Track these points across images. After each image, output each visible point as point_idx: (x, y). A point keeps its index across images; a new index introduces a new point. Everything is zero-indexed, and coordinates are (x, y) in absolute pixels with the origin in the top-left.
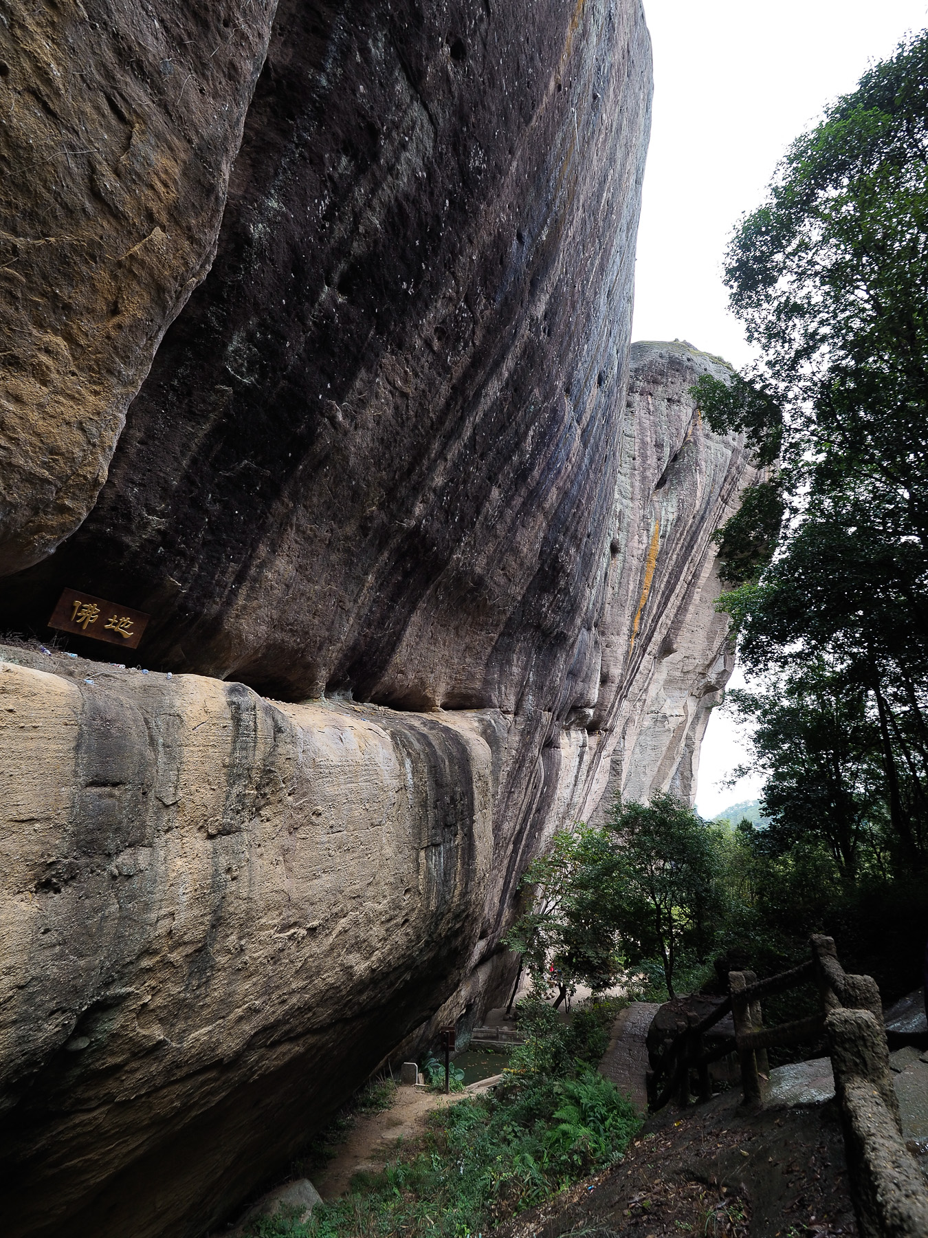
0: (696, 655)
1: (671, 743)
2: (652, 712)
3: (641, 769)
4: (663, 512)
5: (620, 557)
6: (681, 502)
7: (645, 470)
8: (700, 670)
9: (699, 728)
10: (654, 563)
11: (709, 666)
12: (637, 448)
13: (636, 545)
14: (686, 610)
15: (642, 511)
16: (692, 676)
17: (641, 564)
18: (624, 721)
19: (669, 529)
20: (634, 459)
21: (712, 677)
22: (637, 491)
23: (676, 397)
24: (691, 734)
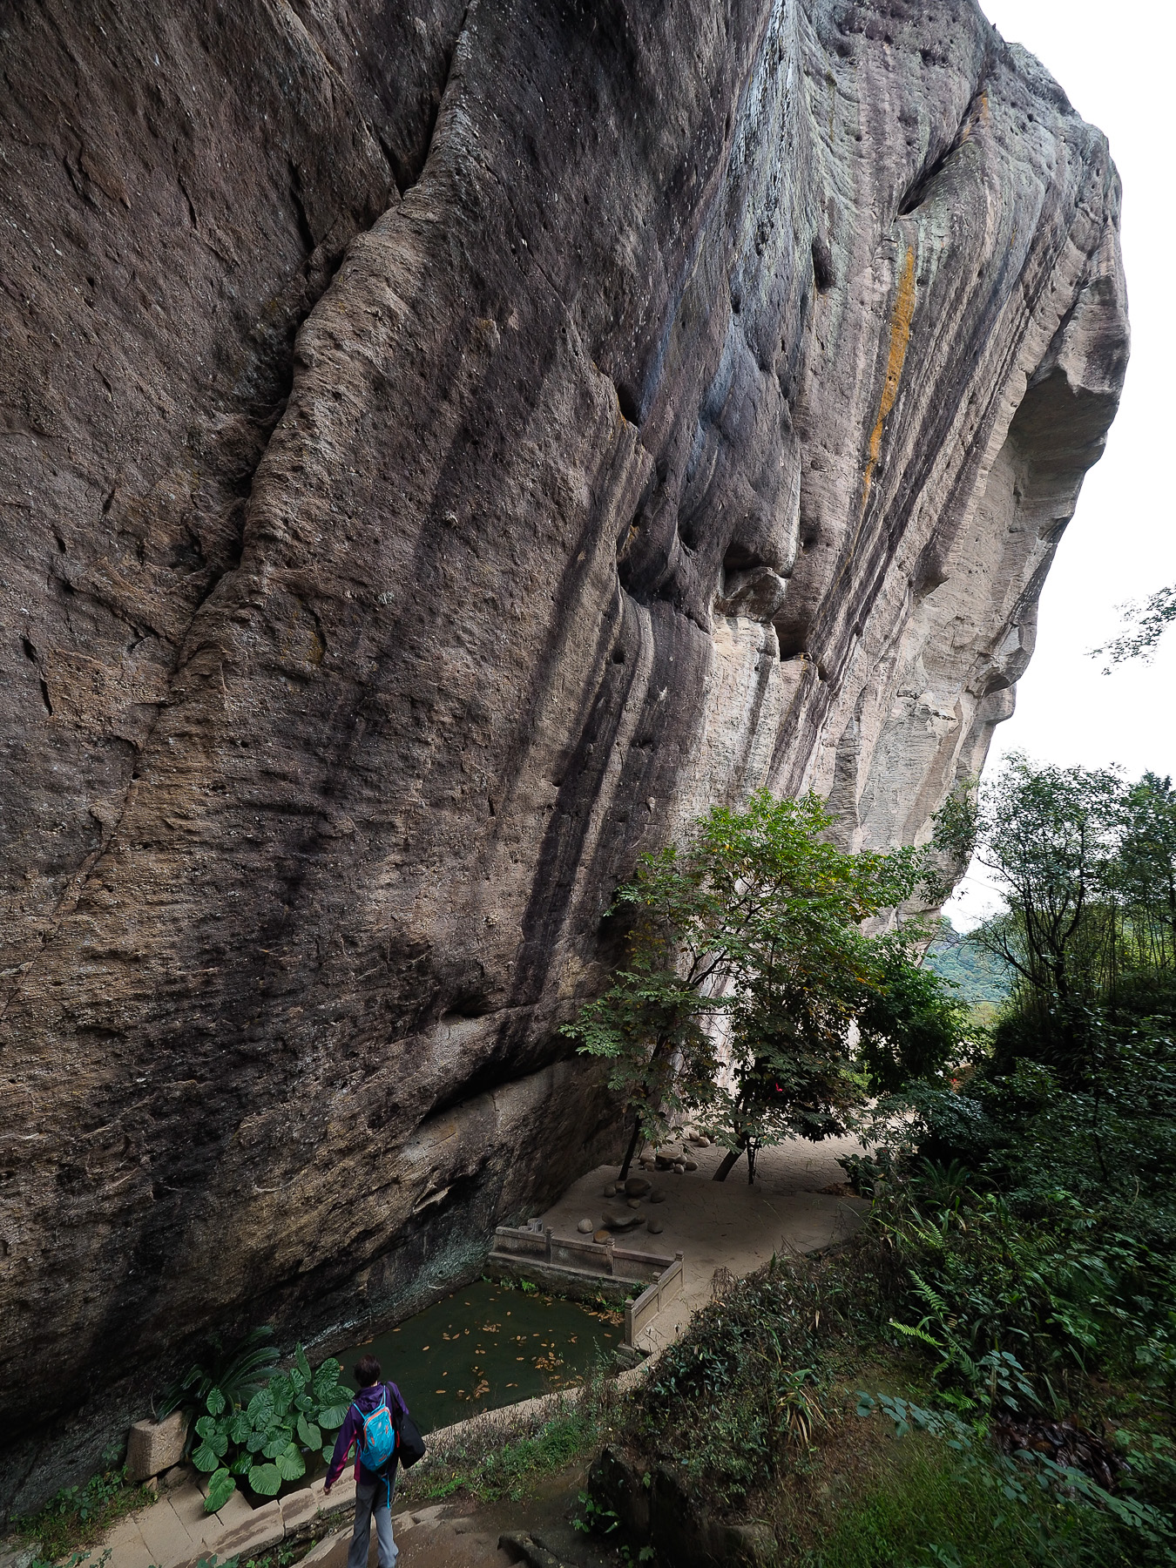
0: (975, 618)
1: (936, 762)
2: (906, 693)
3: (889, 796)
4: (922, 235)
5: (835, 295)
6: (956, 222)
7: (881, 156)
8: (980, 647)
9: (976, 753)
10: (906, 331)
11: (995, 642)
12: (863, 119)
13: (868, 282)
14: (964, 505)
15: (877, 226)
16: (967, 657)
17: (880, 323)
18: (857, 689)
19: (934, 267)
20: (859, 139)
21: (1000, 660)
22: (866, 189)
23: (938, 50)
24: (964, 760)
